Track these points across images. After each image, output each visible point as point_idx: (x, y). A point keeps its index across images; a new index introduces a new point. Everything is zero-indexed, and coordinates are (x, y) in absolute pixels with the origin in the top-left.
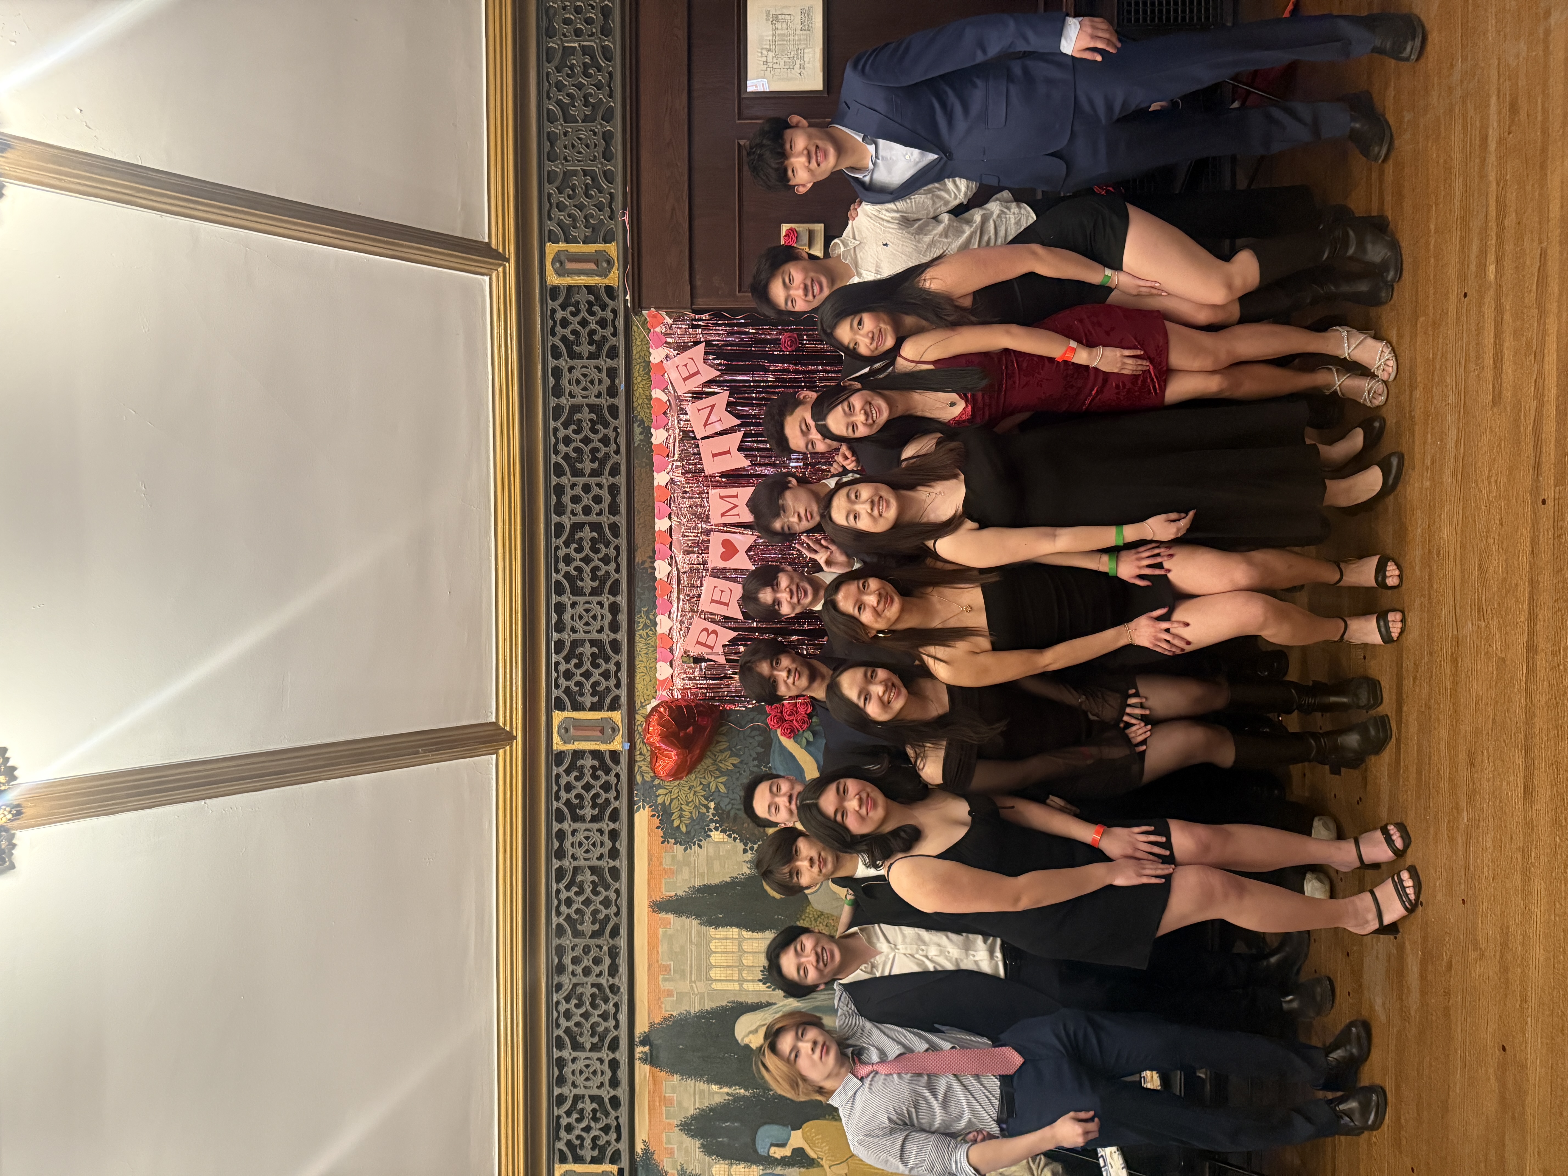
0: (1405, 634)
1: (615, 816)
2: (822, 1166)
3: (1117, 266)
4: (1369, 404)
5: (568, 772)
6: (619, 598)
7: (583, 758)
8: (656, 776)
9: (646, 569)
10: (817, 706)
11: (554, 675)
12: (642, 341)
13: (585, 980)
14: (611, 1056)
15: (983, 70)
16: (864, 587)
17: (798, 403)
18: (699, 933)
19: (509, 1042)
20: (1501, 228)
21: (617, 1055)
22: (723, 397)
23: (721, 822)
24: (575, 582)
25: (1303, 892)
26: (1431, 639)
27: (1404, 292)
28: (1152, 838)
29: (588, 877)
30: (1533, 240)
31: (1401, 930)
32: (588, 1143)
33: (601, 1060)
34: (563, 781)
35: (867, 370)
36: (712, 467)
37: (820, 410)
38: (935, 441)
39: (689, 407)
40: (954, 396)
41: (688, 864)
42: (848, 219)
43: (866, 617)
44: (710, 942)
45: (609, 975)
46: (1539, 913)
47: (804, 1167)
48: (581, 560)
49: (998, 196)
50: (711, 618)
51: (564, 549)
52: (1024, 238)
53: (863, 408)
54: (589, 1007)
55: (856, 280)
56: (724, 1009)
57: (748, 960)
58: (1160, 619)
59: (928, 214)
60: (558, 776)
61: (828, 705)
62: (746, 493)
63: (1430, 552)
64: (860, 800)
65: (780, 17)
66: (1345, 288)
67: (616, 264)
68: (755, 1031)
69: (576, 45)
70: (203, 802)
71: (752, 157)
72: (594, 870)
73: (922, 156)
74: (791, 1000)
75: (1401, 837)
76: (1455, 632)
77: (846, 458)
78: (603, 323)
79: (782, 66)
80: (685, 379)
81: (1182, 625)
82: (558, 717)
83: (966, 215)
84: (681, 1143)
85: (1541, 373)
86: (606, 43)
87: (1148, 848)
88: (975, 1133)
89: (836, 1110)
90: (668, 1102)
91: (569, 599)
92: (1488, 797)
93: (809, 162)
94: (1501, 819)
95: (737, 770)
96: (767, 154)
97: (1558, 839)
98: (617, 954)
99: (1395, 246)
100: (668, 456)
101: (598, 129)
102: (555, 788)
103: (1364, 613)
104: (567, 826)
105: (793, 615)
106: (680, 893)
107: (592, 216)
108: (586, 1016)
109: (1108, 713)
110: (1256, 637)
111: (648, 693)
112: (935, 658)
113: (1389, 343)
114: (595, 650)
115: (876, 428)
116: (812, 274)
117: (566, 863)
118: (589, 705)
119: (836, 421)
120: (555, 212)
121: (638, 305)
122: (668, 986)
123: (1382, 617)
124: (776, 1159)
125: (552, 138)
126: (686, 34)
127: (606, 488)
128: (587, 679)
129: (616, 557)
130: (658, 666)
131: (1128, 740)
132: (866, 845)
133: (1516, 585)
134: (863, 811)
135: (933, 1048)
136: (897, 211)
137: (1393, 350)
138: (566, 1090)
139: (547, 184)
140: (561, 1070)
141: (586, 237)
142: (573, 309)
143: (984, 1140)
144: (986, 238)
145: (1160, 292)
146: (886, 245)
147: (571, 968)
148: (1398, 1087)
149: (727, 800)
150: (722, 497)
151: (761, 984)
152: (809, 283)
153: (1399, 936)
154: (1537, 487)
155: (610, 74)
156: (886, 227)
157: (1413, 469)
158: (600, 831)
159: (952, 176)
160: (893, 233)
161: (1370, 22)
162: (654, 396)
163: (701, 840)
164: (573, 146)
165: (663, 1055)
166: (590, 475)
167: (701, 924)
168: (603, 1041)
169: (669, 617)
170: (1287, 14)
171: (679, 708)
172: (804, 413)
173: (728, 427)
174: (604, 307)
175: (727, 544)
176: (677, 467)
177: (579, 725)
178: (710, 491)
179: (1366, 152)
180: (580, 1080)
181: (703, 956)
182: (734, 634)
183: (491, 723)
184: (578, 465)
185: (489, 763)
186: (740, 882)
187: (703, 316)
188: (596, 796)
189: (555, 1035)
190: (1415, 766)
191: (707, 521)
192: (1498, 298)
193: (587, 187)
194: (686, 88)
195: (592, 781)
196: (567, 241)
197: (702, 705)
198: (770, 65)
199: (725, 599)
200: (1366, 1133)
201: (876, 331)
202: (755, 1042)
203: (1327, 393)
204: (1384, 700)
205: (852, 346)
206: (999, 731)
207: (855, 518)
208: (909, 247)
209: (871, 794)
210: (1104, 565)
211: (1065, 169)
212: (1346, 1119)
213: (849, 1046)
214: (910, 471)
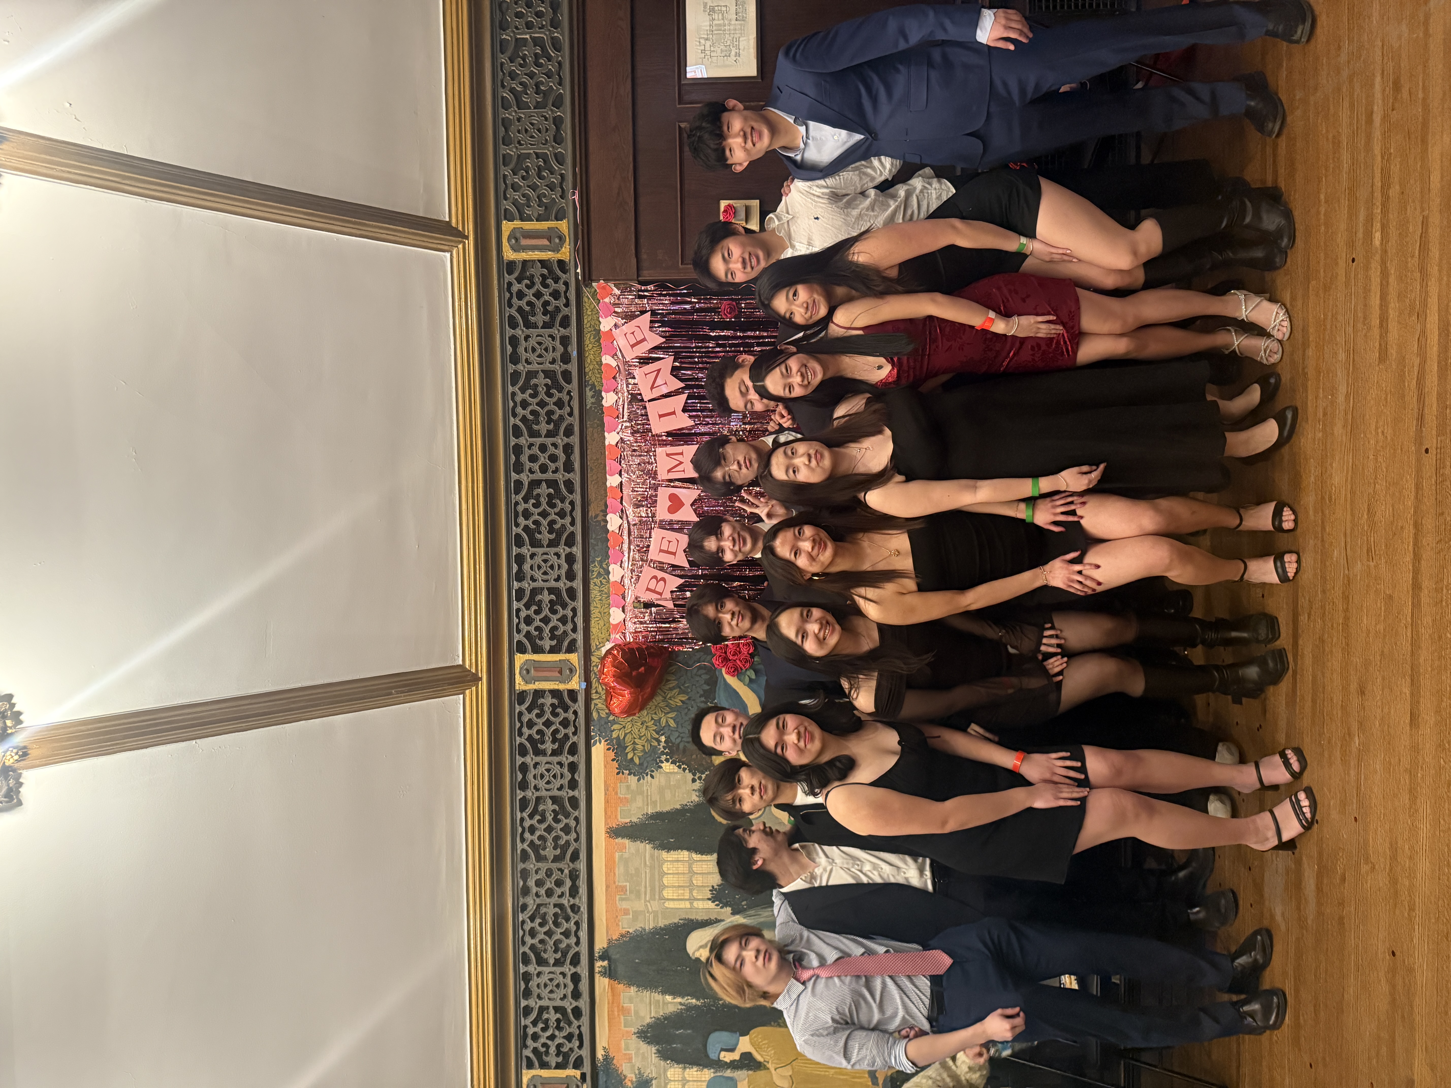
0: (1300, 573)
1: (573, 750)
2: (768, 1069)
3: (1031, 233)
4: (1265, 362)
5: (529, 710)
6: (574, 549)
7: (543, 697)
8: (611, 713)
9: (599, 522)
10: (759, 647)
11: (516, 620)
12: (592, 311)
13: (548, 900)
14: (573, 970)
15: (903, 57)
16: (799, 533)
17: (737, 366)
18: (652, 856)
19: (479, 964)
20: (1386, 199)
21: (578, 969)
22: (668, 362)
23: (671, 754)
24: (534, 534)
25: (1205, 811)
26: (1324, 579)
27: (1297, 257)
28: (1069, 763)
29: (549, 806)
30: (1415, 209)
31: (1298, 846)
32: (553, 1050)
33: (564, 974)
34: (525, 719)
35: (802, 334)
36: (659, 427)
37: (758, 372)
38: (864, 401)
39: (637, 372)
40: (882, 360)
41: (641, 793)
42: (782, 195)
43: (802, 562)
44: (662, 864)
45: (570, 895)
46: (1424, 829)
48: (539, 514)
49: (920, 172)
50: (661, 566)
51: (523, 505)
52: (944, 212)
53: (799, 371)
54: (552, 926)
55: (789, 253)
56: (676, 926)
57: (698, 881)
58: (1073, 561)
59: (855, 190)
60: (520, 714)
61: (769, 644)
62: (690, 450)
63: (1323, 498)
64: (799, 734)
65: (716, 8)
66: (1243, 254)
67: (568, 240)
68: (704, 945)
69: (528, 36)
70: (194, 742)
71: (692, 139)
72: (555, 799)
73: (849, 136)
74: (737, 917)
75: (1298, 760)
76: (1346, 572)
77: (783, 417)
78: (556, 295)
79: (719, 54)
80: (633, 346)
81: (1093, 567)
82: (520, 659)
83: (891, 190)
84: (638, 1049)
85: (1423, 332)
86: (556, 35)
87: (1065, 772)
88: (908, 1030)
89: (781, 1013)
90: (625, 1011)
91: (529, 550)
92: (1377, 723)
93: (745, 143)
94: (1389, 743)
95: (685, 706)
96: (706, 136)
97: (1442, 761)
98: (578, 877)
99: (1288, 215)
100: (618, 417)
101: (549, 114)
102: (518, 725)
103: (1262, 554)
104: (529, 760)
105: (735, 562)
106: (635, 820)
107: (545, 195)
108: (549, 933)
109: (1027, 645)
110: (1163, 577)
111: (603, 636)
112: (865, 598)
113: (1284, 304)
114: (553, 597)
115: (810, 389)
116: (750, 249)
117: (529, 794)
118: (548, 648)
119: (774, 383)
120: (510, 193)
121: (588, 278)
122: (624, 905)
123: (1279, 558)
124: (726, 1063)
125: (506, 124)
126: (630, 25)
127: (561, 448)
128: (546, 624)
129: (571, 512)
130: (611, 611)
131: (1045, 671)
132: (805, 774)
133: (1402, 527)
134: (802, 744)
135: (869, 952)
136: (827, 187)
137: (1287, 311)
138: (531, 1002)
139: (502, 167)
140: (527, 983)
141: (539, 215)
142: (528, 282)
143: (916, 1036)
144: (909, 212)
145: (1071, 259)
146: (817, 218)
147: (534, 889)
148: (1297, 991)
149: (677, 734)
150: (668, 455)
151: (710, 902)
152: (747, 257)
153: (1297, 851)
154: (1421, 437)
155: (560, 63)
156: (816, 202)
157: (1307, 421)
158: (560, 764)
159: (878, 155)
160: (823, 208)
161: (1263, 8)
162: (604, 361)
163: (653, 771)
164: (526, 131)
165: (621, 969)
166: (546, 436)
167: (654, 848)
168: (566, 956)
169: (621, 566)
171: (632, 650)
172: (743, 376)
173: (673, 390)
174: (556, 280)
175: (673, 498)
176: (626, 427)
177: (539, 666)
178: (657, 450)
179: (1261, 128)
180: (545, 993)
181: (657, 877)
182: (681, 581)
183: (459, 666)
184: (535, 427)
185: (457, 702)
186: (690, 809)
187: (649, 288)
188: (556, 731)
189: (521, 952)
190: (1310, 696)
191: (654, 478)
192: (1383, 263)
193: (540, 169)
194: (630, 76)
195: (552, 718)
196: (522, 219)
197: (652, 647)
198: (708, 53)
199: (672, 549)
200: (1268, 1032)
201: (810, 301)
202: (704, 954)
203: (1227, 352)
204: (1282, 634)
205: (788, 315)
206: (926, 662)
207: (794, 472)
208: (839, 221)
209: (809, 728)
210: (1022, 512)
211: (982, 147)
212: (1250, 1019)
213: (790, 952)
214: (842, 429)
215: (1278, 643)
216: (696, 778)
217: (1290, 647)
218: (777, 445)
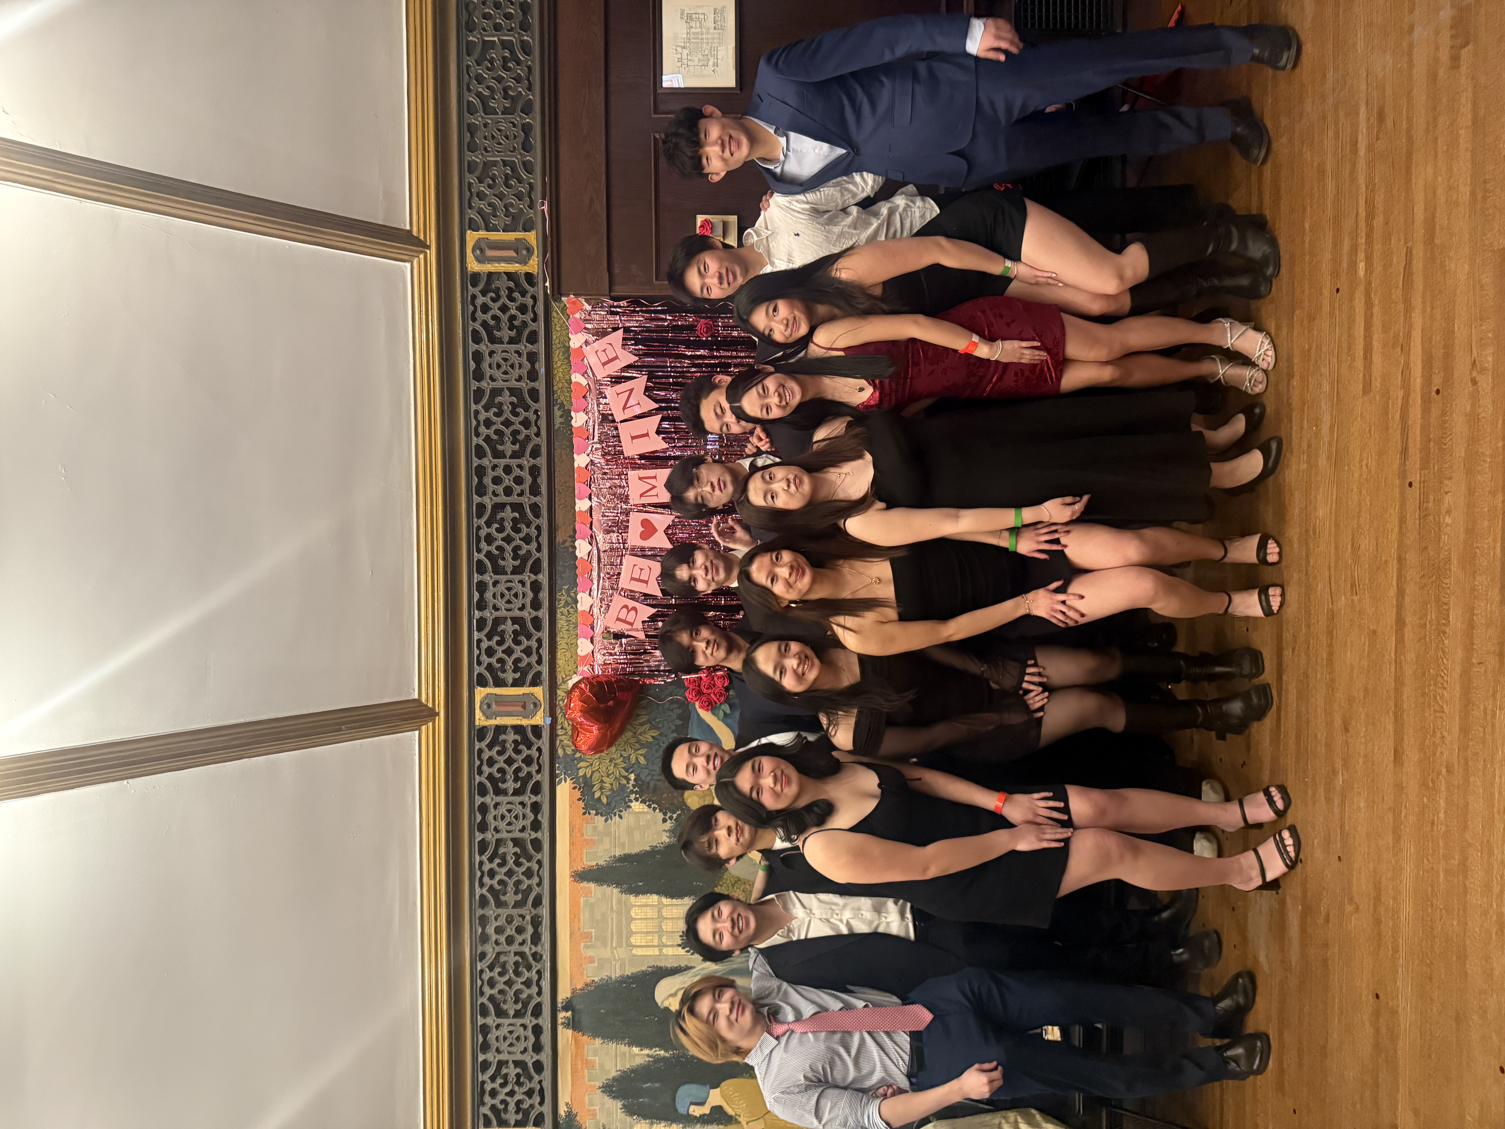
0: (1285, 607)
1: (536, 789)
2: (740, 1123)
3: (1016, 257)
4: (1250, 391)
5: (490, 746)
6: (540, 577)
7: (505, 733)
8: (577, 750)
9: (567, 548)
10: (733, 678)
11: (476, 652)
12: (561, 326)
13: (508, 948)
14: (535, 1022)
15: (888, 69)
16: (777, 559)
17: (714, 387)
18: (619, 901)
19: (434, 1011)
20: (1370, 229)
21: (540, 1021)
22: (641, 381)
23: (641, 793)
24: (497, 561)
25: (1191, 850)
26: (1308, 613)
27: (1282, 285)
28: (1051, 804)
29: (510, 849)
30: (1400, 240)
31: (1282, 885)
32: (512, 1107)
33: (524, 1026)
34: (486, 756)
35: (780, 354)
36: (631, 449)
37: (735, 393)
38: (845, 424)
39: (608, 391)
40: (863, 382)
41: (609, 834)
42: (760, 210)
43: (778, 589)
44: (630, 909)
45: (532, 943)
46: (1409, 869)
47: (722, 1124)
48: (503, 539)
49: (903, 189)
50: (631, 595)
51: (486, 529)
52: (929, 230)
53: (776, 391)
54: (512, 975)
55: (768, 269)
56: (644, 974)
57: (667, 926)
58: (1057, 591)
59: (837, 206)
60: (480, 751)
61: (744, 676)
62: (663, 474)
63: (1307, 531)
64: (775, 777)
65: (694, 16)
66: (1229, 282)
67: (536, 252)
68: (674, 995)
69: (496, 39)
70: (125, 782)
71: (667, 145)
72: (516, 842)
73: (832, 150)
74: (708, 964)
75: (1282, 798)
76: (1331, 606)
77: (761, 439)
78: (523, 309)
79: (696, 63)
80: (604, 364)
81: (1077, 597)
82: (480, 693)
83: (874, 208)
84: (603, 1104)
85: (1407, 364)
86: (525, 38)
87: (1048, 813)
88: (885, 1088)
89: (752, 1068)
90: (589, 1065)
91: (491, 577)
92: (1361, 760)
93: (723, 152)
94: (1373, 781)
95: (656, 742)
96: (683, 143)
97: (1425, 800)
98: (540, 923)
99: (1273, 242)
100: (588, 438)
101: (517, 120)
102: (477, 763)
103: (1246, 587)
104: (489, 800)
105: (710, 592)
106: (602, 862)
107: (512, 205)
108: (509, 983)
109: (1008, 682)
110: (1146, 609)
111: (570, 668)
112: (844, 627)
113: (1268, 334)
114: (517, 627)
115: (789, 411)
116: (726, 264)
117: (489, 836)
118: (510, 681)
119: (751, 404)
120: (476, 201)
121: (558, 292)
122: (590, 953)
123: (1264, 592)
124: (696, 1117)
125: (472, 129)
126: (603, 30)
127: (527, 469)
128: (509, 656)
129: (537, 537)
130: (579, 642)
131: (1026, 706)
132: (782, 820)
133: (1386, 561)
134: (778, 788)
135: (847, 1007)
136: (808, 203)
137: (1272, 340)
138: (490, 1056)
139: (467, 173)
140: (485, 1036)
141: (506, 225)
142: (493, 295)
143: (893, 1094)
144: (892, 230)
145: (1056, 282)
146: (798, 235)
147: (494, 937)
148: (1281, 1034)
149: (647, 772)
150: (640, 479)
151: (680, 948)
152: (724, 272)
153: (1280, 891)
154: (1405, 471)
155: (529, 68)
156: (797, 218)
157: (1292, 452)
158: (523, 804)
159: (860, 170)
160: (803, 224)
161: (1250, 32)
162: (574, 380)
163: (621, 811)
164: (493, 137)
165: (585, 1020)
166: (511, 457)
167: (621, 892)
168: (527, 1007)
169: (590, 595)
170: (1172, 24)
171: (600, 683)
172: (719, 397)
173: (646, 411)
174: (523, 293)
175: (645, 523)
176: (597, 449)
177: (501, 700)
178: (629, 473)
179: (1246, 154)
180: (504, 1046)
181: (624, 922)
182: (653, 611)
183: (414, 700)
184: (499, 447)
185: (412, 739)
186: (659, 850)
187: (621, 303)
188: (519, 770)
189: (479, 1003)
190: (1294, 732)
191: (626, 502)
192: (1368, 293)
193: (507, 177)
194: (603, 83)
195: (514, 755)
196: (488, 229)
197: (621, 680)
198: (685, 61)
199: (644, 577)
200: (1252, 1077)
201: (791, 318)
202: (674, 1005)
203: (1212, 381)
204: (1266, 669)
205: (767, 332)
206: (907, 700)
207: (773, 497)
208: (820, 238)
209: (786, 771)
210: (1005, 542)
211: (966, 167)
212: (1233, 1064)
213: (764, 1006)
214: (821, 453)
215: (1262, 677)
216: (667, 817)
217: (1275, 683)
218: (754, 469)
